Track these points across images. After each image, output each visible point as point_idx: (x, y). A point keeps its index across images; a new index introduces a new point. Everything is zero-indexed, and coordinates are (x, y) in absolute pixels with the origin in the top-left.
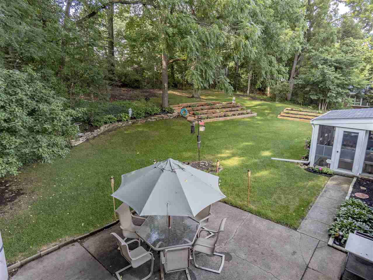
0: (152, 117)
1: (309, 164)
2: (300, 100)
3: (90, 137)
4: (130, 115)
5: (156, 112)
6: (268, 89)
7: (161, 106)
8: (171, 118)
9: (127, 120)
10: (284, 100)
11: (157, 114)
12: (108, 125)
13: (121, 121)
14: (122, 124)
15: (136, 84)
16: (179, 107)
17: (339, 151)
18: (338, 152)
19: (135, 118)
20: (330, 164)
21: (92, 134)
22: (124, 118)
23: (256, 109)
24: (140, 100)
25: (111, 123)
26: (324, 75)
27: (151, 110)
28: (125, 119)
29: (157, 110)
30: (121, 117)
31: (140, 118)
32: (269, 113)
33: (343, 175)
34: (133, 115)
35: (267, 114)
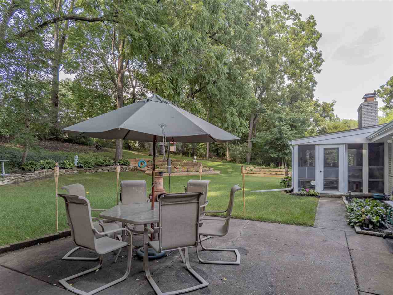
0: (104, 168)
1: (292, 190)
2: (260, 161)
3: (20, 180)
4: (76, 164)
5: (108, 163)
6: (227, 153)
7: (115, 159)
8: (126, 170)
9: (71, 168)
10: (244, 161)
11: (109, 165)
12: (46, 170)
13: (64, 168)
14: (64, 171)
15: (83, 140)
16: (135, 161)
17: (322, 170)
18: (321, 172)
19: (81, 167)
20: (315, 186)
21: (22, 177)
22: (67, 165)
23: (218, 168)
24: (88, 153)
25: (50, 168)
26: (281, 133)
27: (102, 161)
28: (69, 166)
29: (109, 161)
30: (64, 164)
31: (89, 167)
32: (232, 172)
33: (330, 196)
34: (79, 163)
35: (230, 172)
